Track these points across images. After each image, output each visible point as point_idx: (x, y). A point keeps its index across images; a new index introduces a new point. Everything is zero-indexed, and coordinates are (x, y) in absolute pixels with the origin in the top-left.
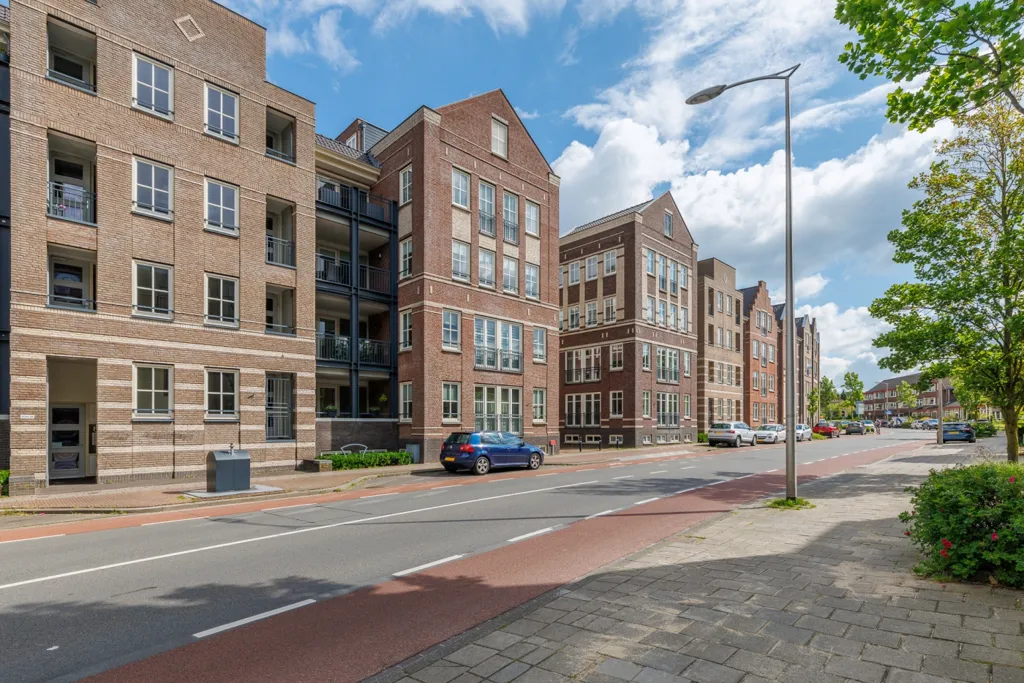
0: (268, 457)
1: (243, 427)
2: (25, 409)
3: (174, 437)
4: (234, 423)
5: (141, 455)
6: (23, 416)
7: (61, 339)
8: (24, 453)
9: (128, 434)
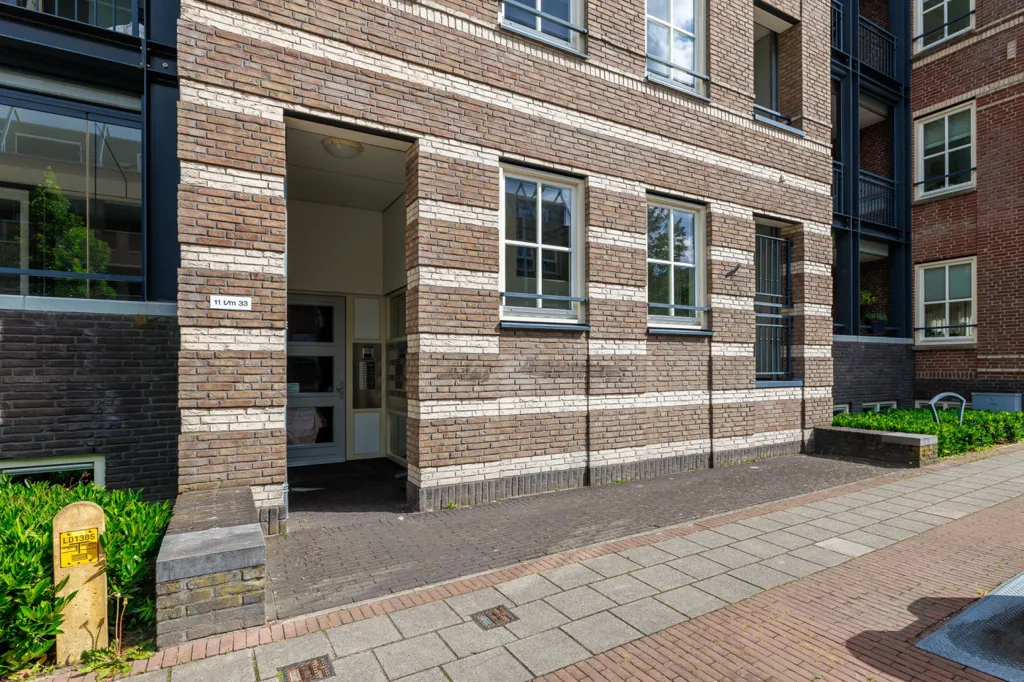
0: (759, 424)
1: (717, 350)
2: (225, 276)
3: (589, 375)
4: (696, 338)
5: (517, 421)
6: (218, 302)
7: (324, 62)
8: (220, 421)
9: (489, 364)
